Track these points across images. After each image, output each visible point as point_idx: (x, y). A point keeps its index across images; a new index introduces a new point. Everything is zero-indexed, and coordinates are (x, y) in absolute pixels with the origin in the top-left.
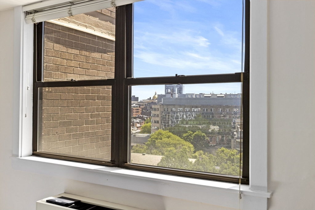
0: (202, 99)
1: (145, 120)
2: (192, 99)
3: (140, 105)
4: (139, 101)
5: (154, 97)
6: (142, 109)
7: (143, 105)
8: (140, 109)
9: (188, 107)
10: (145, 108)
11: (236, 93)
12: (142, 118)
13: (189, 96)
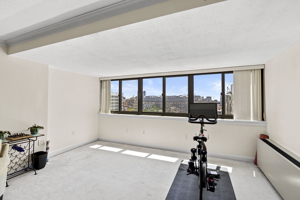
0: (156, 98)
1: (129, 108)
2: (152, 98)
3: (127, 101)
4: (126, 99)
5: (133, 97)
6: (128, 103)
7: (128, 101)
8: (127, 103)
9: (150, 102)
10: (129, 102)
11: (171, 96)
12: (128, 107)
13: (151, 97)
